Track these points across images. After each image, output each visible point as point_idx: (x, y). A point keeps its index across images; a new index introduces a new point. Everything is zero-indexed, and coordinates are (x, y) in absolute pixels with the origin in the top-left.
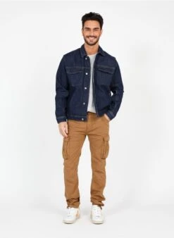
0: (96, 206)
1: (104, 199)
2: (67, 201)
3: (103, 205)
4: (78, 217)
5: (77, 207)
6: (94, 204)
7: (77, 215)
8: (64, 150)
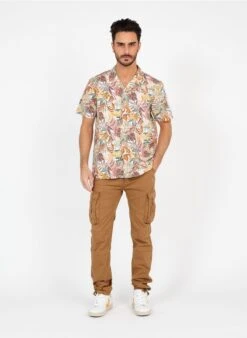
0: (139, 291)
1: (150, 280)
2: (95, 283)
3: (149, 289)
4: (109, 307)
5: (108, 292)
6: (136, 287)
7: (107, 306)
8: (91, 211)
